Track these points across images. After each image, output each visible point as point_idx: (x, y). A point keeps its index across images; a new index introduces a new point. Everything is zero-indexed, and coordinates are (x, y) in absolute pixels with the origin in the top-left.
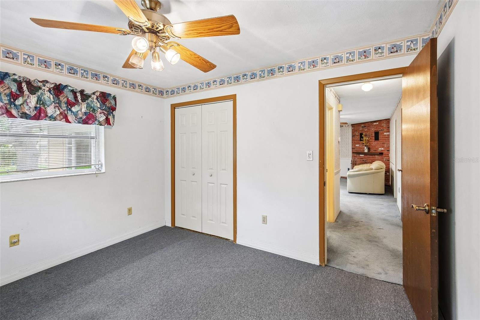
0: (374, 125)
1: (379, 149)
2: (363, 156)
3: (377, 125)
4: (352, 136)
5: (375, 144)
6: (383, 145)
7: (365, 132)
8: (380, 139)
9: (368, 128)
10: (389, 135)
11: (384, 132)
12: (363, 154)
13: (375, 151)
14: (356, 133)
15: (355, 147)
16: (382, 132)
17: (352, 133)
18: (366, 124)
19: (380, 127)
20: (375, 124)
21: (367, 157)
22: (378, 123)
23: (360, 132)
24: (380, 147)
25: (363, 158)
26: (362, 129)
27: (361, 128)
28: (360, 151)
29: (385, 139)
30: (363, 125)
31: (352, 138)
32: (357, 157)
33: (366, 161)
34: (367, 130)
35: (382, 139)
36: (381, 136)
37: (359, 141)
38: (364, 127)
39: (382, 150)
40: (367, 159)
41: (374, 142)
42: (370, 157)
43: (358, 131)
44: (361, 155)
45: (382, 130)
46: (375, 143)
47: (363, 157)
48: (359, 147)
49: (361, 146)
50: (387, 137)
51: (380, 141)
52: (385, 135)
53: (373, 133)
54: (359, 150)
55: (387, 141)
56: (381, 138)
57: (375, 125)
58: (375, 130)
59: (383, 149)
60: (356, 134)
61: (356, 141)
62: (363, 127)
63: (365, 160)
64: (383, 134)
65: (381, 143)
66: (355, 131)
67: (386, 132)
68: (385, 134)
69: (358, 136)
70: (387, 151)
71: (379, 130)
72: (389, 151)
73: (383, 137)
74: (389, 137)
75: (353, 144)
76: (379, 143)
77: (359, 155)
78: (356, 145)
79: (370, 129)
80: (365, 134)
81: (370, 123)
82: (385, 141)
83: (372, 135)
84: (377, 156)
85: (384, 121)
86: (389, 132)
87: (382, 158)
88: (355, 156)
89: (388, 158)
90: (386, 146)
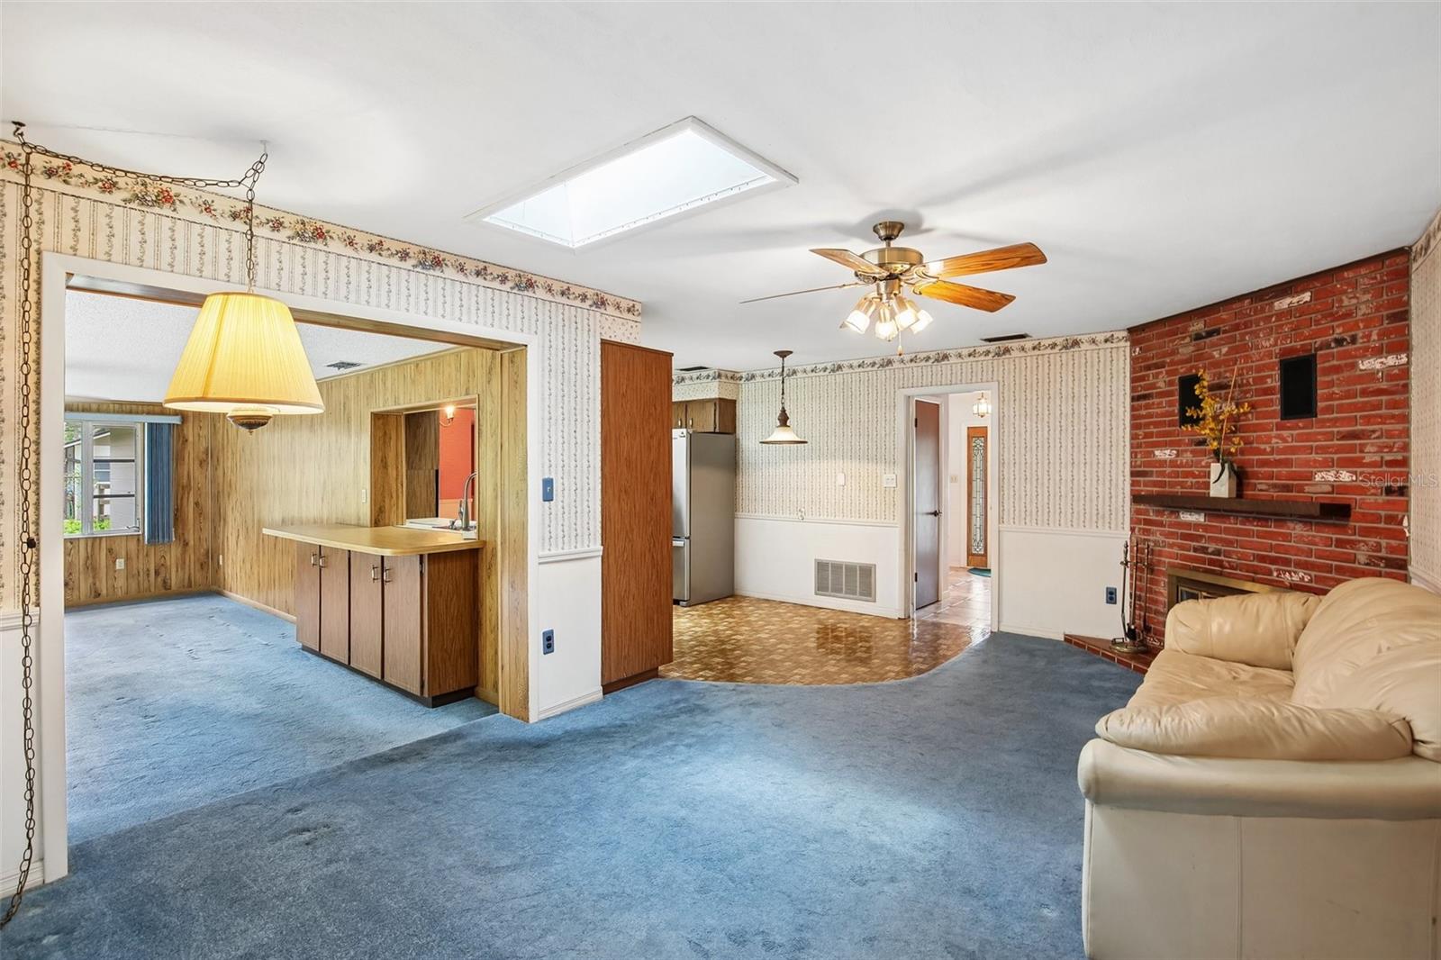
0: (1280, 315)
1: (1318, 478)
2: (1198, 518)
3: (1302, 309)
4: (1133, 399)
5: (1281, 445)
6: (1352, 449)
7: (1216, 364)
8: (1329, 410)
9: (1233, 339)
10: (1403, 371)
11: (1364, 357)
12: (1197, 510)
13: (1287, 488)
14: (1156, 376)
15: (1152, 464)
16: (1342, 356)
17: (1133, 380)
18: (1224, 315)
19: (1325, 324)
20: (1283, 304)
21: (1227, 531)
22: (1307, 296)
23: (1182, 370)
24: (1327, 465)
25: (1200, 532)
26: (1191, 348)
27: (1184, 346)
28: (1178, 489)
29: (1363, 407)
30: (1198, 326)
31: (1133, 409)
32: (1161, 524)
33: (1218, 552)
34: (1225, 350)
35: (1341, 409)
36: (1329, 384)
37: (1171, 424)
38: (1210, 334)
39: (1337, 488)
40: (1229, 543)
41: (1279, 427)
42: (1247, 533)
43: (1172, 363)
44: (1187, 517)
45: (1339, 342)
46: (1285, 433)
47: (1197, 526)
48: (1173, 463)
49: (1188, 457)
50: (1384, 385)
51: (1323, 423)
52: (1371, 375)
53: (1270, 367)
54: (1172, 485)
55: (1384, 420)
56: (1330, 397)
57: (1289, 312)
58: (1288, 344)
59: (1346, 476)
60: (1153, 386)
61: (1156, 424)
62: (1198, 337)
63: (1212, 547)
64: (1354, 366)
65: (1330, 436)
66: (1148, 368)
67: (1378, 352)
68: (1366, 365)
69: (1171, 393)
70: (1389, 491)
71: (1319, 341)
72: (1403, 491)
73: (1348, 395)
74: (1406, 388)
75: (1139, 446)
76: (1308, 438)
77: (1172, 512)
78: (1157, 453)
79: (1245, 348)
80: (1216, 381)
81: (1247, 301)
82: (1368, 420)
83: (1262, 380)
84: (1297, 529)
85: (1363, 271)
86: (1404, 346)
87: (1340, 543)
88: (1153, 517)
89: (1391, 549)
90: (1377, 458)
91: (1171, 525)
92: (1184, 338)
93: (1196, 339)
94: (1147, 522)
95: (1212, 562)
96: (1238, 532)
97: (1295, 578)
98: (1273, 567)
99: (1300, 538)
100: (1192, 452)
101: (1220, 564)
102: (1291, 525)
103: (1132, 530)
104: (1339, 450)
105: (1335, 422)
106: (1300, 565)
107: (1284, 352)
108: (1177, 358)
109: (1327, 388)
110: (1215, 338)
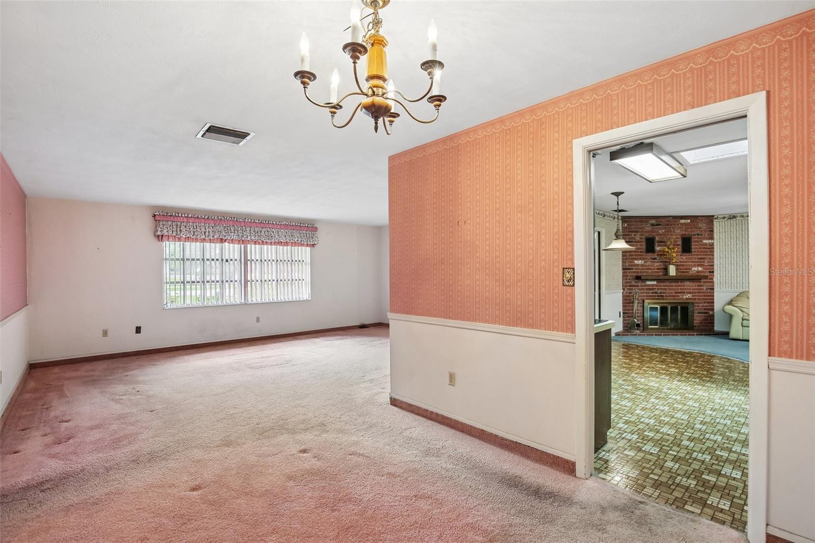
0: (682, 224)
1: (693, 269)
2: (655, 283)
3: (687, 224)
5: (682, 260)
6: (701, 262)
7: (660, 235)
8: (695, 252)
9: (666, 228)
10: (713, 244)
11: (704, 239)
12: (654, 280)
13: (684, 272)
14: (635, 235)
15: (632, 265)
16: (700, 238)
18: (663, 220)
19: (694, 229)
20: (683, 221)
21: (664, 286)
22: (689, 221)
23: (647, 235)
24: (695, 266)
25: (654, 287)
26: (650, 228)
27: (648, 227)
28: (645, 274)
29: (704, 252)
30: (653, 222)
32: (637, 286)
33: (661, 293)
34: (664, 231)
35: (698, 252)
36: (695, 245)
37: (643, 252)
38: (658, 225)
39: (698, 272)
40: (666, 289)
41: (681, 255)
42: (672, 286)
43: (642, 232)
44: (649, 283)
45: (698, 235)
46: (682, 257)
47: (653, 285)
48: (642, 265)
49: (649, 263)
50: (709, 247)
51: (693, 255)
52: (705, 244)
53: (678, 238)
54: (642, 272)
55: (709, 255)
56: (695, 248)
57: (684, 224)
58: (684, 233)
59: (700, 269)
60: (634, 238)
61: (635, 252)
62: (653, 225)
63: (659, 291)
64: (701, 241)
65: (695, 258)
66: (632, 232)
67: (707, 239)
68: (705, 241)
69: (642, 242)
70: (710, 272)
71: (693, 233)
72: (713, 272)
73: (701, 248)
74: (713, 248)
75: (626, 259)
76: (690, 259)
77: (642, 282)
78: (635, 262)
79: (671, 231)
80: (660, 240)
81: (671, 218)
82: (705, 255)
83: (677, 242)
84: (688, 283)
85: (704, 218)
86: (712, 238)
87: (699, 286)
88: (633, 284)
89: (711, 286)
90: (708, 264)
91: (641, 286)
92: (647, 224)
93: (652, 225)
94: (630, 286)
95: (658, 296)
96: (669, 286)
97: (687, 296)
98: (680, 295)
99: (689, 286)
100: (651, 262)
101: (663, 296)
102: (686, 282)
103: (624, 289)
104: (698, 262)
105: (697, 255)
106: (688, 293)
107: (683, 235)
108: (644, 230)
109: (694, 246)
110: (660, 226)
